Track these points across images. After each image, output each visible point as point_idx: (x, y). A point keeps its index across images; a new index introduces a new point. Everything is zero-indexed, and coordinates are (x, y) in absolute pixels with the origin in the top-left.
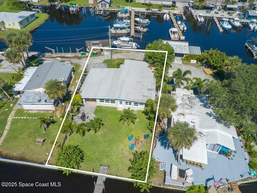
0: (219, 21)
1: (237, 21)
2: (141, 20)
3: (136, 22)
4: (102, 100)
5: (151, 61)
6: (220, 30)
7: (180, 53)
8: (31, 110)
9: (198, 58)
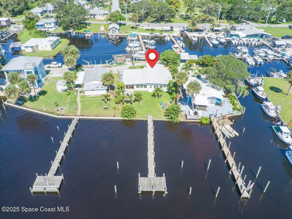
0: (209, 39)
1: (223, 38)
2: (148, 41)
3: (144, 42)
4: (138, 86)
5: (166, 63)
6: (210, 45)
7: (184, 59)
8: (90, 95)
9: (196, 62)
